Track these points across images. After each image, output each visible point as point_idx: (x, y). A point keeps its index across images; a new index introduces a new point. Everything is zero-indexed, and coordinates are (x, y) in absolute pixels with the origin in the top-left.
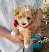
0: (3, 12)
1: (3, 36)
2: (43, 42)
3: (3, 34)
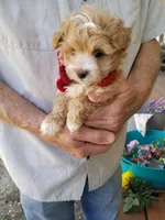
0: (25, 45)
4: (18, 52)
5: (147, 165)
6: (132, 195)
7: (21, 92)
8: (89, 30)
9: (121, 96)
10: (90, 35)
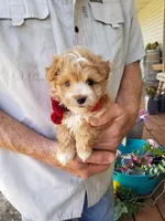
1: (24, 152)
2: (156, 171)
3: (24, 145)
4: (20, 83)
5: (130, 173)
6: (120, 203)
7: (21, 119)
8: (81, 63)
9: (117, 119)
10: (83, 67)
